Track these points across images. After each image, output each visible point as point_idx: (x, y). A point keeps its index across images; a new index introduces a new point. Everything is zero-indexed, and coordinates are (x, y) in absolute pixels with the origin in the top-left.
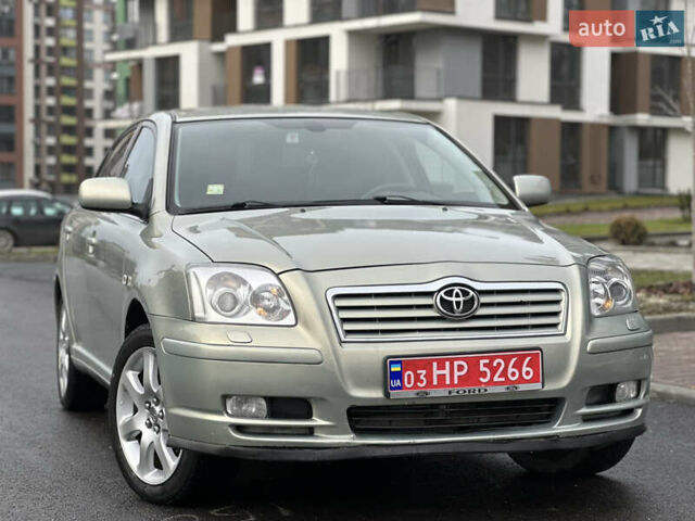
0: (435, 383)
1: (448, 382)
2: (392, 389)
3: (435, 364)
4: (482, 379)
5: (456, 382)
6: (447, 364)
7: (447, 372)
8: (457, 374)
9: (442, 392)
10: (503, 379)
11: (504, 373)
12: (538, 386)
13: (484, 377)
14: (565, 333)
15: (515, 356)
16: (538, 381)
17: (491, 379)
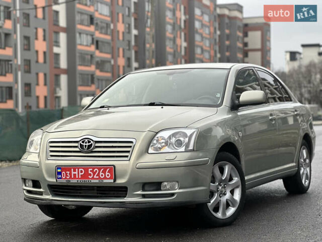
0: (73, 177)
1: (77, 177)
2: (58, 178)
3: (72, 170)
4: (89, 177)
5: (80, 177)
6: (77, 169)
7: (76, 173)
8: (80, 174)
9: (75, 181)
10: (98, 177)
11: (98, 175)
12: (112, 181)
13: (91, 176)
14: (129, 160)
15: (103, 168)
16: (112, 179)
17: (93, 176)
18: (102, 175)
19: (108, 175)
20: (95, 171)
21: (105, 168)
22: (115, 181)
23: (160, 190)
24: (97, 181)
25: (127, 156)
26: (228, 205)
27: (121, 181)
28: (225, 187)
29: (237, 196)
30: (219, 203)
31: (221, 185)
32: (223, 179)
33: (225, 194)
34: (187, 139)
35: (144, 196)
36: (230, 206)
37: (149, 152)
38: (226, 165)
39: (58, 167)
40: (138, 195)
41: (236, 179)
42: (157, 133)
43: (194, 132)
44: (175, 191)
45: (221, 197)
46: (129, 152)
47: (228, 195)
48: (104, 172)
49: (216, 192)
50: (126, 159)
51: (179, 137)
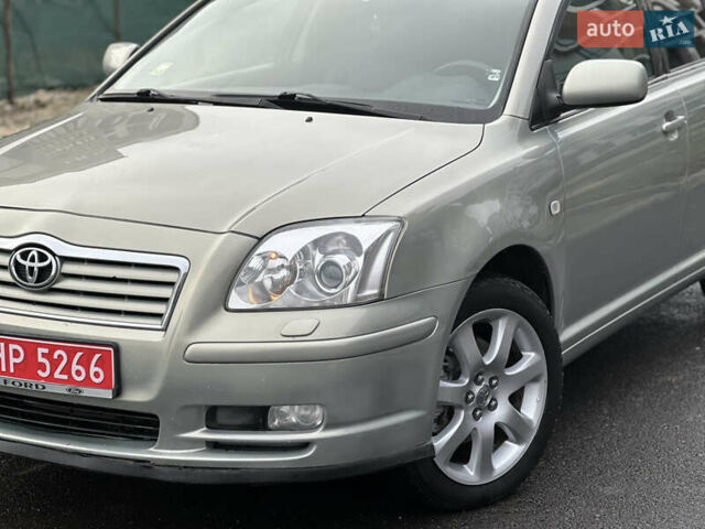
1: (4, 369)
4: (40, 373)
5: (12, 370)
6: (3, 345)
7: (2, 356)
8: (12, 360)
10: (65, 377)
11: (67, 370)
12: (108, 394)
13: (44, 370)
14: (165, 330)
15: (80, 350)
16: (109, 387)
17: (52, 373)
18: (78, 373)
20: (55, 356)
21: (85, 349)
22: (118, 392)
24: (61, 389)
25: (159, 316)
26: (500, 436)
27: (136, 397)
28: (492, 387)
29: (533, 407)
30: (470, 436)
31: (479, 383)
32: (488, 363)
33: (492, 408)
34: (360, 261)
35: (215, 446)
36: (506, 438)
37: (231, 305)
38: (498, 317)
40: (194, 443)
41: (531, 357)
42: (260, 240)
43: (388, 233)
44: (311, 436)
45: (476, 418)
46: (164, 300)
47: (501, 412)
48: (85, 362)
49: (461, 407)
50: (156, 323)
51: (336, 252)
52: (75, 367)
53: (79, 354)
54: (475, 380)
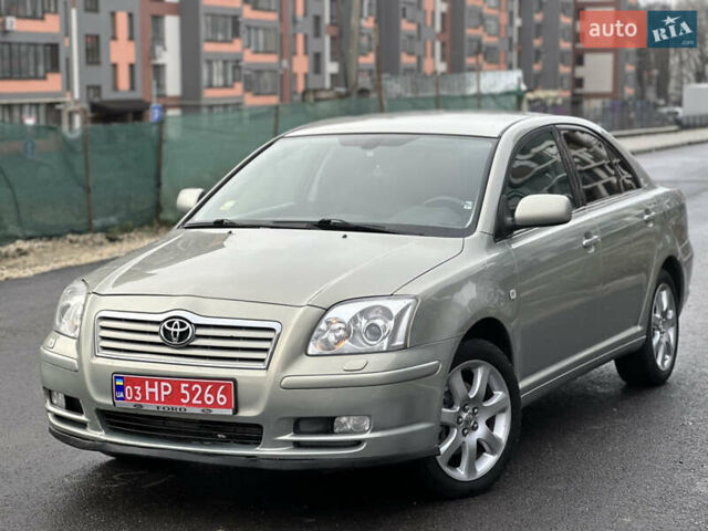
0: (147, 398)
1: (157, 399)
2: (117, 399)
3: (147, 383)
4: (183, 400)
5: (163, 399)
6: (156, 383)
7: (156, 390)
8: (163, 393)
9: (150, 407)
10: (200, 402)
11: (201, 397)
13: (185, 399)
14: (267, 369)
15: (210, 384)
16: (230, 407)
17: (191, 401)
18: (209, 399)
19: (222, 400)
20: (193, 389)
21: (214, 383)
22: (236, 411)
23: (331, 432)
24: (198, 411)
25: (262, 360)
26: (480, 450)
27: (248, 413)
28: (474, 414)
29: (502, 430)
30: (460, 448)
31: (466, 411)
32: (471, 397)
33: (474, 429)
34: (391, 324)
35: (298, 445)
36: (484, 451)
37: (310, 352)
38: (477, 366)
39: (118, 375)
40: (286, 443)
41: (500, 395)
42: (327, 310)
43: (408, 306)
44: (362, 436)
45: (465, 435)
46: (266, 350)
47: (481, 431)
48: (214, 392)
49: (454, 427)
50: (261, 365)
51: (375, 318)
52: (207, 395)
53: (210, 387)
54: (463, 409)
